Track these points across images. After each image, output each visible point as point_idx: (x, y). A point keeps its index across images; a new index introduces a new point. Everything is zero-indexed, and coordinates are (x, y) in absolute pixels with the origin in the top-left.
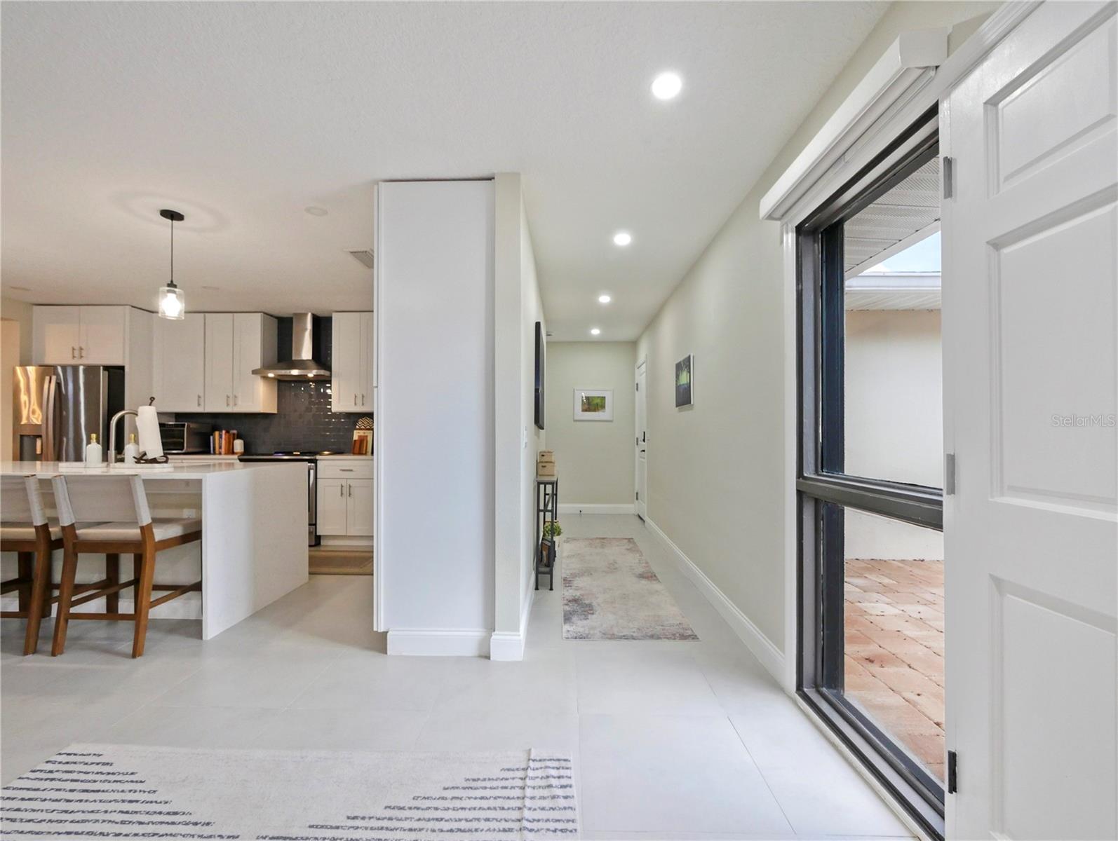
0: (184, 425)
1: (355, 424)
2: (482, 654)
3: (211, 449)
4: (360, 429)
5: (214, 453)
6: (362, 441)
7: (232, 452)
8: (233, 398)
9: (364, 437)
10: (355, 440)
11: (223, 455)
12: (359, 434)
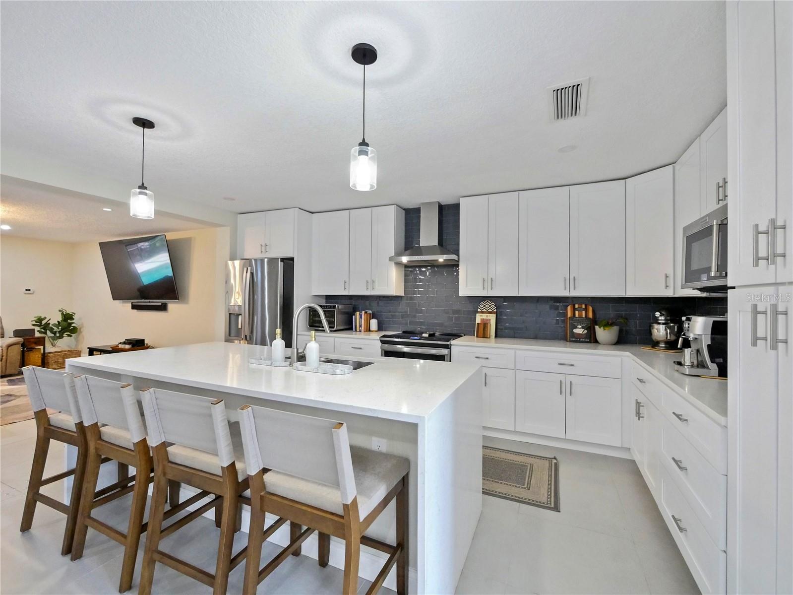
0: (335, 306)
3: (354, 327)
4: (482, 312)
5: (356, 331)
6: (485, 324)
7: (370, 331)
8: (371, 283)
9: (487, 320)
10: (478, 324)
11: (362, 333)
12: (482, 317)
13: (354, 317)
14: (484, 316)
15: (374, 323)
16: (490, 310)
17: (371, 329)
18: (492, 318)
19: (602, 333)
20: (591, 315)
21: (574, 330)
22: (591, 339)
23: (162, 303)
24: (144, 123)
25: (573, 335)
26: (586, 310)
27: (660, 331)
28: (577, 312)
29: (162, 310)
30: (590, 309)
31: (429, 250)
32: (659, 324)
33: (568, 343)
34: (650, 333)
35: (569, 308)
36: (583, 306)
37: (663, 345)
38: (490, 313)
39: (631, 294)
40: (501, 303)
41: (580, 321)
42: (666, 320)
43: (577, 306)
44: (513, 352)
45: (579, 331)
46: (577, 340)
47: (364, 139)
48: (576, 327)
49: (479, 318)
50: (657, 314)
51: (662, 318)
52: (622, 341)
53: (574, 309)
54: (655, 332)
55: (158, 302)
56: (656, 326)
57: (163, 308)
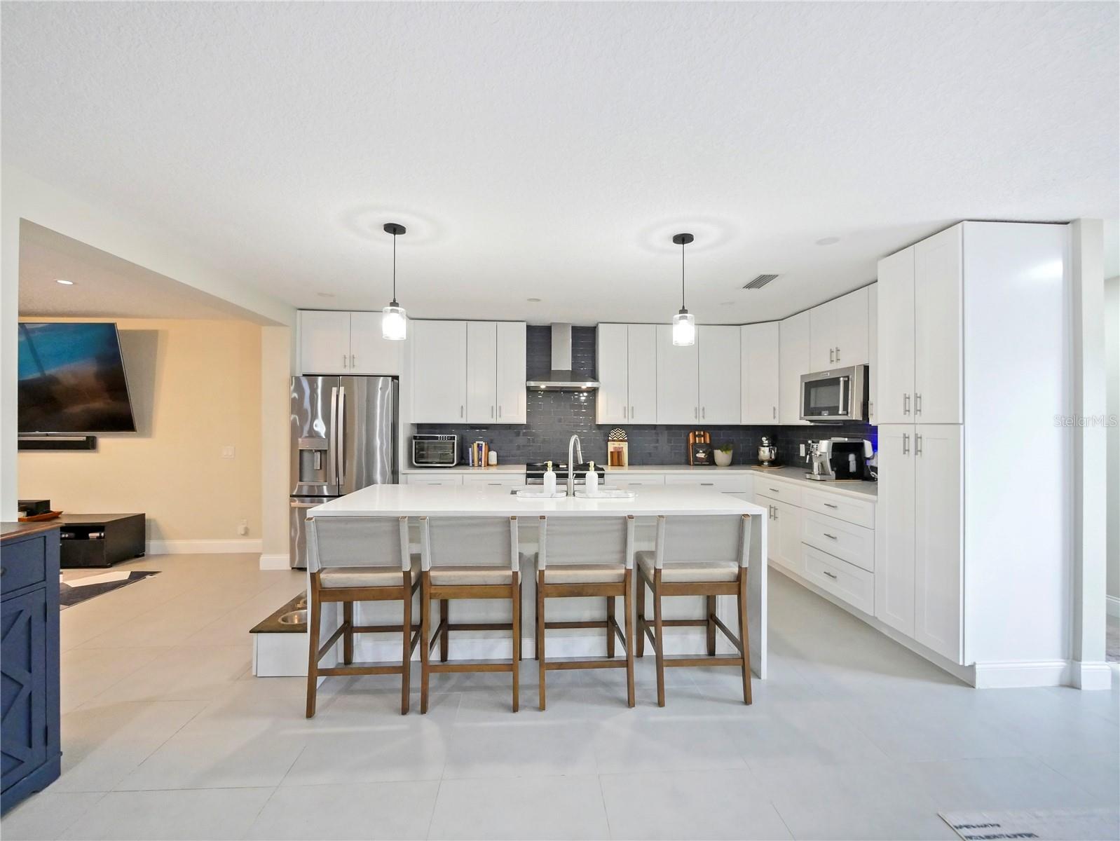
0: (454, 437)
1: (607, 435)
2: (1064, 684)
3: (471, 461)
4: (614, 441)
5: (473, 466)
6: (618, 453)
7: (488, 465)
8: (496, 409)
9: (620, 448)
10: (612, 452)
11: (483, 468)
12: (615, 446)
13: (470, 449)
14: (617, 444)
15: (493, 456)
16: (621, 438)
17: (490, 463)
18: (625, 446)
19: (721, 456)
20: (708, 441)
21: (697, 455)
22: (711, 462)
23: (87, 437)
24: (394, 229)
25: (696, 459)
26: (704, 436)
27: (765, 453)
28: (697, 438)
29: (89, 449)
30: (708, 435)
31: (561, 375)
32: (764, 446)
33: (692, 467)
34: (758, 454)
35: (691, 435)
36: (702, 433)
37: (766, 464)
38: (621, 441)
39: (745, 422)
40: (632, 431)
41: (701, 446)
42: (769, 443)
43: (697, 433)
44: (662, 476)
45: (701, 455)
46: (699, 463)
47: (683, 307)
48: (698, 452)
49: (611, 447)
50: (764, 439)
51: (767, 442)
52: (734, 463)
53: (695, 436)
54: (761, 453)
55: (81, 437)
56: (762, 449)
57: (89, 445)
